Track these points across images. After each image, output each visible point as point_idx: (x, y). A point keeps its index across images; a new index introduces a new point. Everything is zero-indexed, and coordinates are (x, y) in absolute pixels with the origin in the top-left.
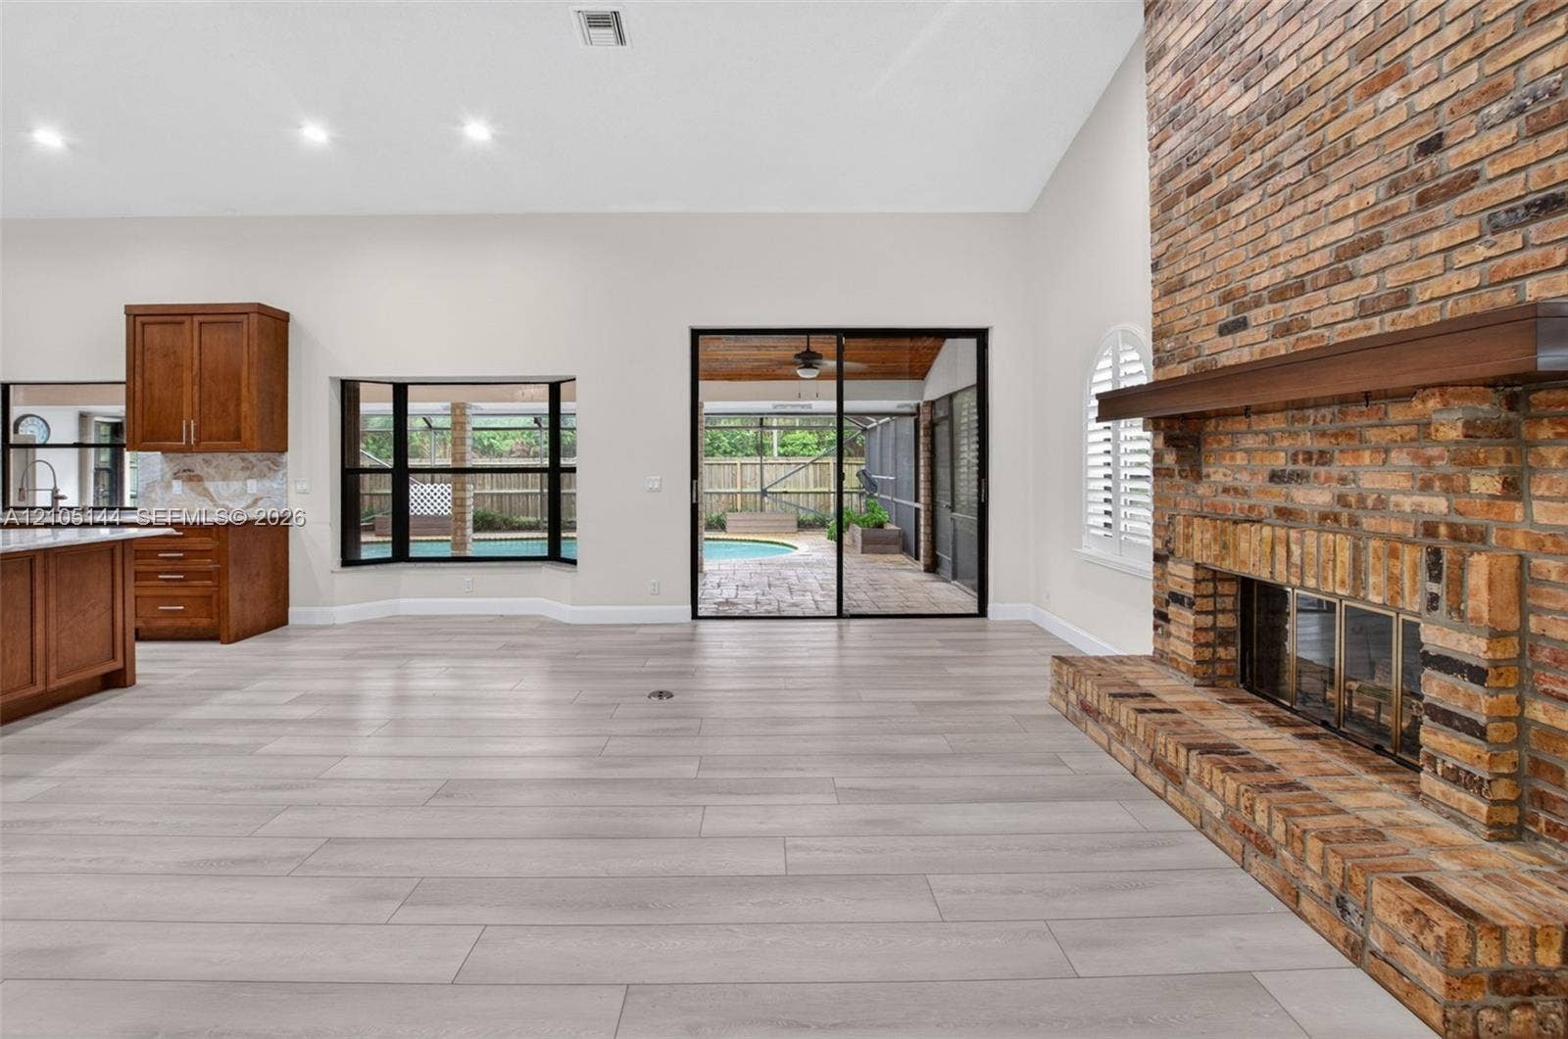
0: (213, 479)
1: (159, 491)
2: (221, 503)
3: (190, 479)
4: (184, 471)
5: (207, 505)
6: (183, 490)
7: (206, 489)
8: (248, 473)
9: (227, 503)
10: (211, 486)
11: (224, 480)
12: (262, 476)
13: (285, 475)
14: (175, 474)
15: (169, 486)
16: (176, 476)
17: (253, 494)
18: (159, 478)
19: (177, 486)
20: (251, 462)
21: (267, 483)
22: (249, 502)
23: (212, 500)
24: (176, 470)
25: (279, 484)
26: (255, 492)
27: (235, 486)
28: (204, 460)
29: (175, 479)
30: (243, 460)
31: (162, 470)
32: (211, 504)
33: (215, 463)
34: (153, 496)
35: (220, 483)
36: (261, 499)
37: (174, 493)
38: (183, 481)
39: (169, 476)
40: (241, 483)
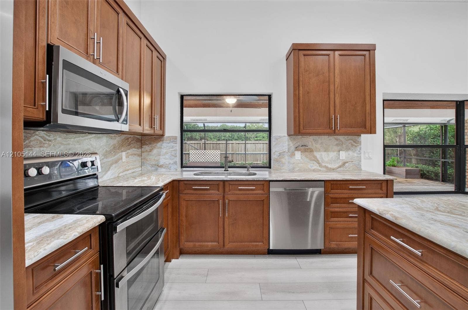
0: (319, 151)
1: (286, 157)
2: (323, 164)
3: (305, 151)
4: (302, 146)
5: (316, 166)
6: (301, 158)
7: (315, 157)
8: (339, 148)
9: (327, 165)
10: (317, 155)
11: (325, 151)
12: (348, 149)
13: (360, 149)
14: (296, 148)
15: (293, 155)
16: (297, 149)
17: (343, 160)
18: (287, 150)
19: (298, 155)
20: (341, 141)
21: (351, 153)
22: (340, 164)
23: (319, 163)
24: (297, 145)
25: (357, 153)
26: (344, 158)
27: (332, 155)
28: (313, 139)
29: (297, 150)
30: (337, 140)
31: (289, 145)
32: (318, 165)
33: (320, 141)
34: (283, 160)
35: (324, 154)
36: (347, 162)
37: (296, 159)
38: (301, 152)
39: (293, 148)
40: (335, 153)
